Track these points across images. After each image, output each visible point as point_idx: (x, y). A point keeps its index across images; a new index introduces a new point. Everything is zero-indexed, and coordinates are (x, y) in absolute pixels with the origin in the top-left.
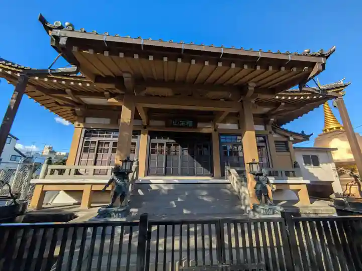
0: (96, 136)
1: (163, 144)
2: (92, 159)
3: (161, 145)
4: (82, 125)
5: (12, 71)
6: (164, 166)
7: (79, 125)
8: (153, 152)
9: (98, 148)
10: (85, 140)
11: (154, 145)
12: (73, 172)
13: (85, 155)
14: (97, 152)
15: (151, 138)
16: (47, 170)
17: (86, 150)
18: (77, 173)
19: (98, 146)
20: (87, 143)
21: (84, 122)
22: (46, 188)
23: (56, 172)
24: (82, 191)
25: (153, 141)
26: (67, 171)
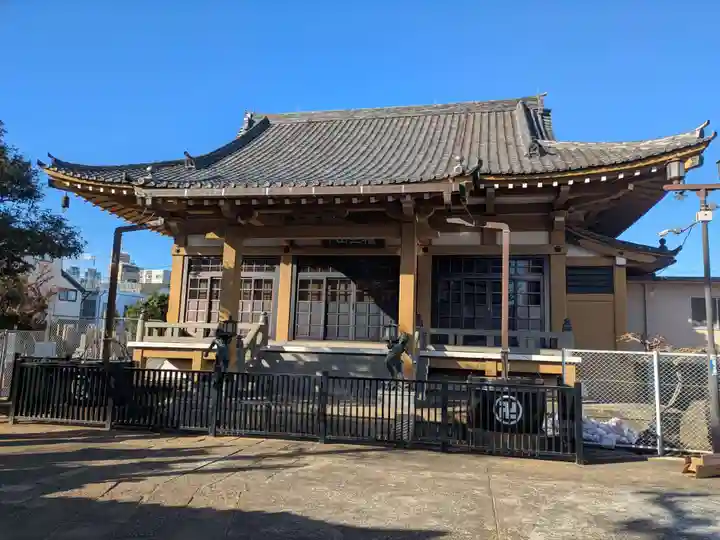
0: (207, 269)
1: (321, 282)
2: (204, 310)
3: (318, 282)
4: (183, 251)
5: (82, 184)
6: (322, 322)
7: (178, 251)
8: (303, 296)
9: (211, 291)
10: (191, 277)
11: (304, 283)
12: (176, 332)
13: (193, 302)
14: (211, 298)
15: (298, 271)
16: (144, 329)
17: (193, 295)
18: (183, 333)
19: (212, 286)
20: (194, 283)
21: (185, 245)
22: (147, 354)
23: (155, 332)
24: (190, 360)
25: (303, 275)
26: (169, 331)
